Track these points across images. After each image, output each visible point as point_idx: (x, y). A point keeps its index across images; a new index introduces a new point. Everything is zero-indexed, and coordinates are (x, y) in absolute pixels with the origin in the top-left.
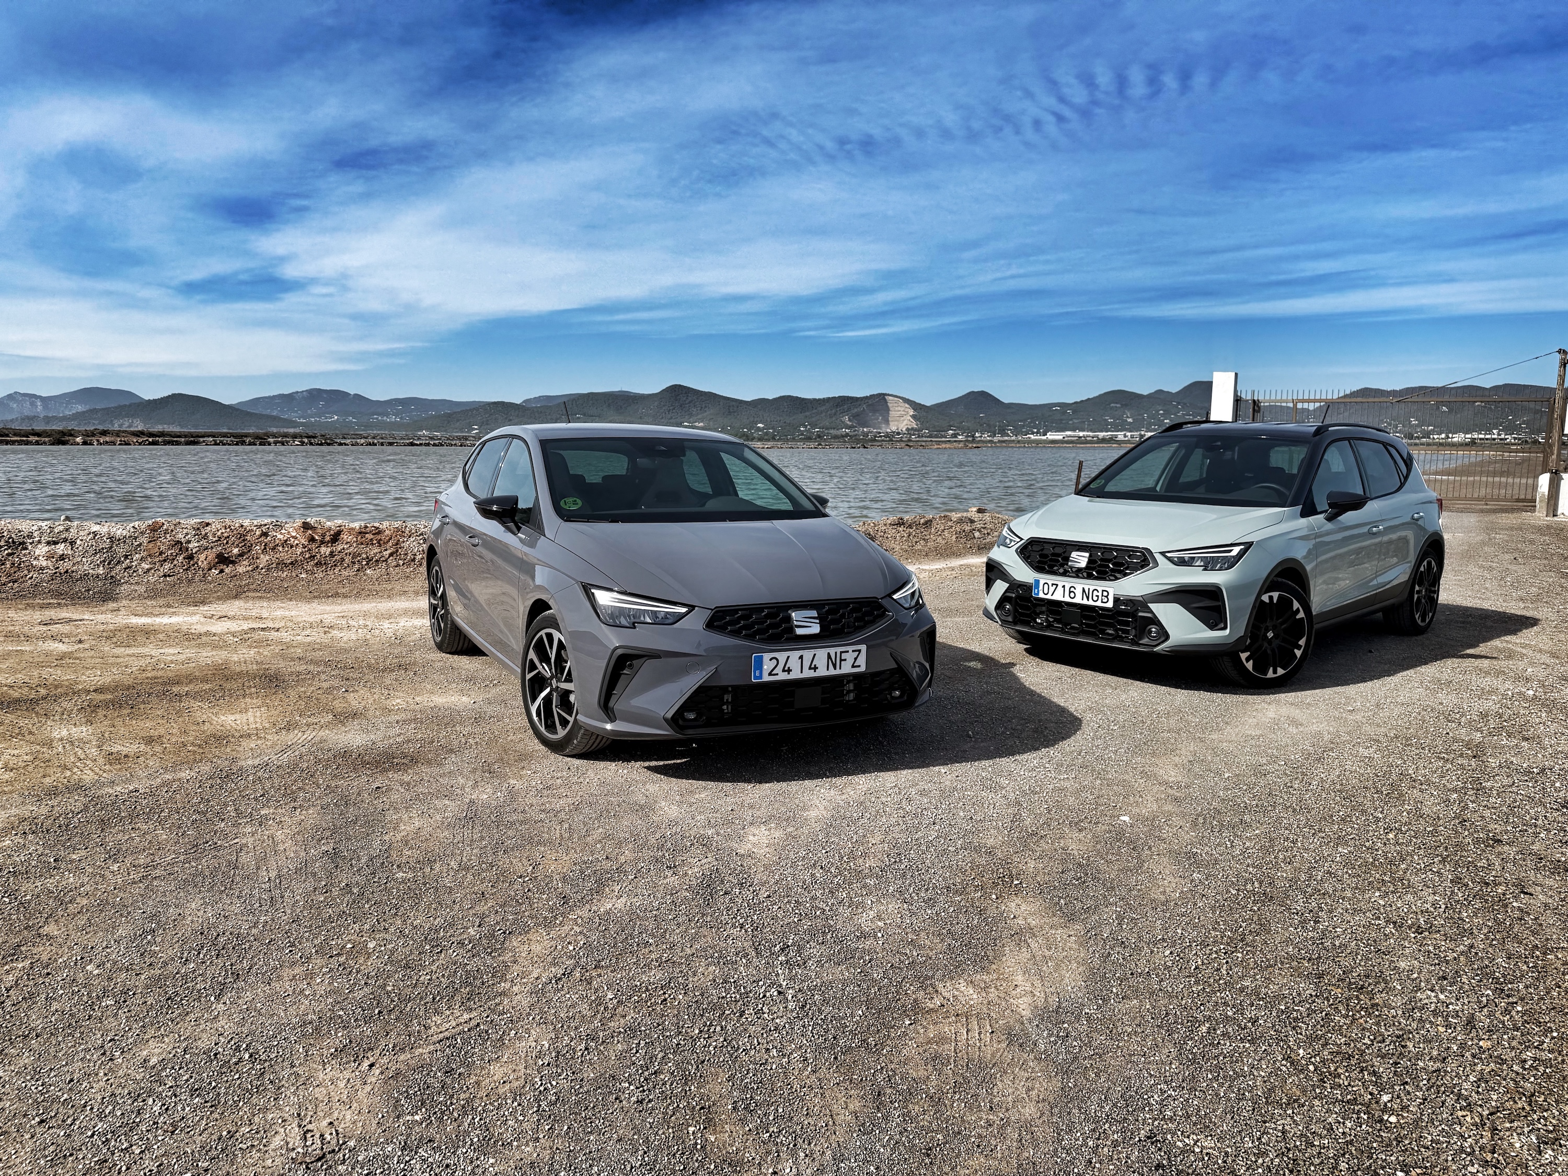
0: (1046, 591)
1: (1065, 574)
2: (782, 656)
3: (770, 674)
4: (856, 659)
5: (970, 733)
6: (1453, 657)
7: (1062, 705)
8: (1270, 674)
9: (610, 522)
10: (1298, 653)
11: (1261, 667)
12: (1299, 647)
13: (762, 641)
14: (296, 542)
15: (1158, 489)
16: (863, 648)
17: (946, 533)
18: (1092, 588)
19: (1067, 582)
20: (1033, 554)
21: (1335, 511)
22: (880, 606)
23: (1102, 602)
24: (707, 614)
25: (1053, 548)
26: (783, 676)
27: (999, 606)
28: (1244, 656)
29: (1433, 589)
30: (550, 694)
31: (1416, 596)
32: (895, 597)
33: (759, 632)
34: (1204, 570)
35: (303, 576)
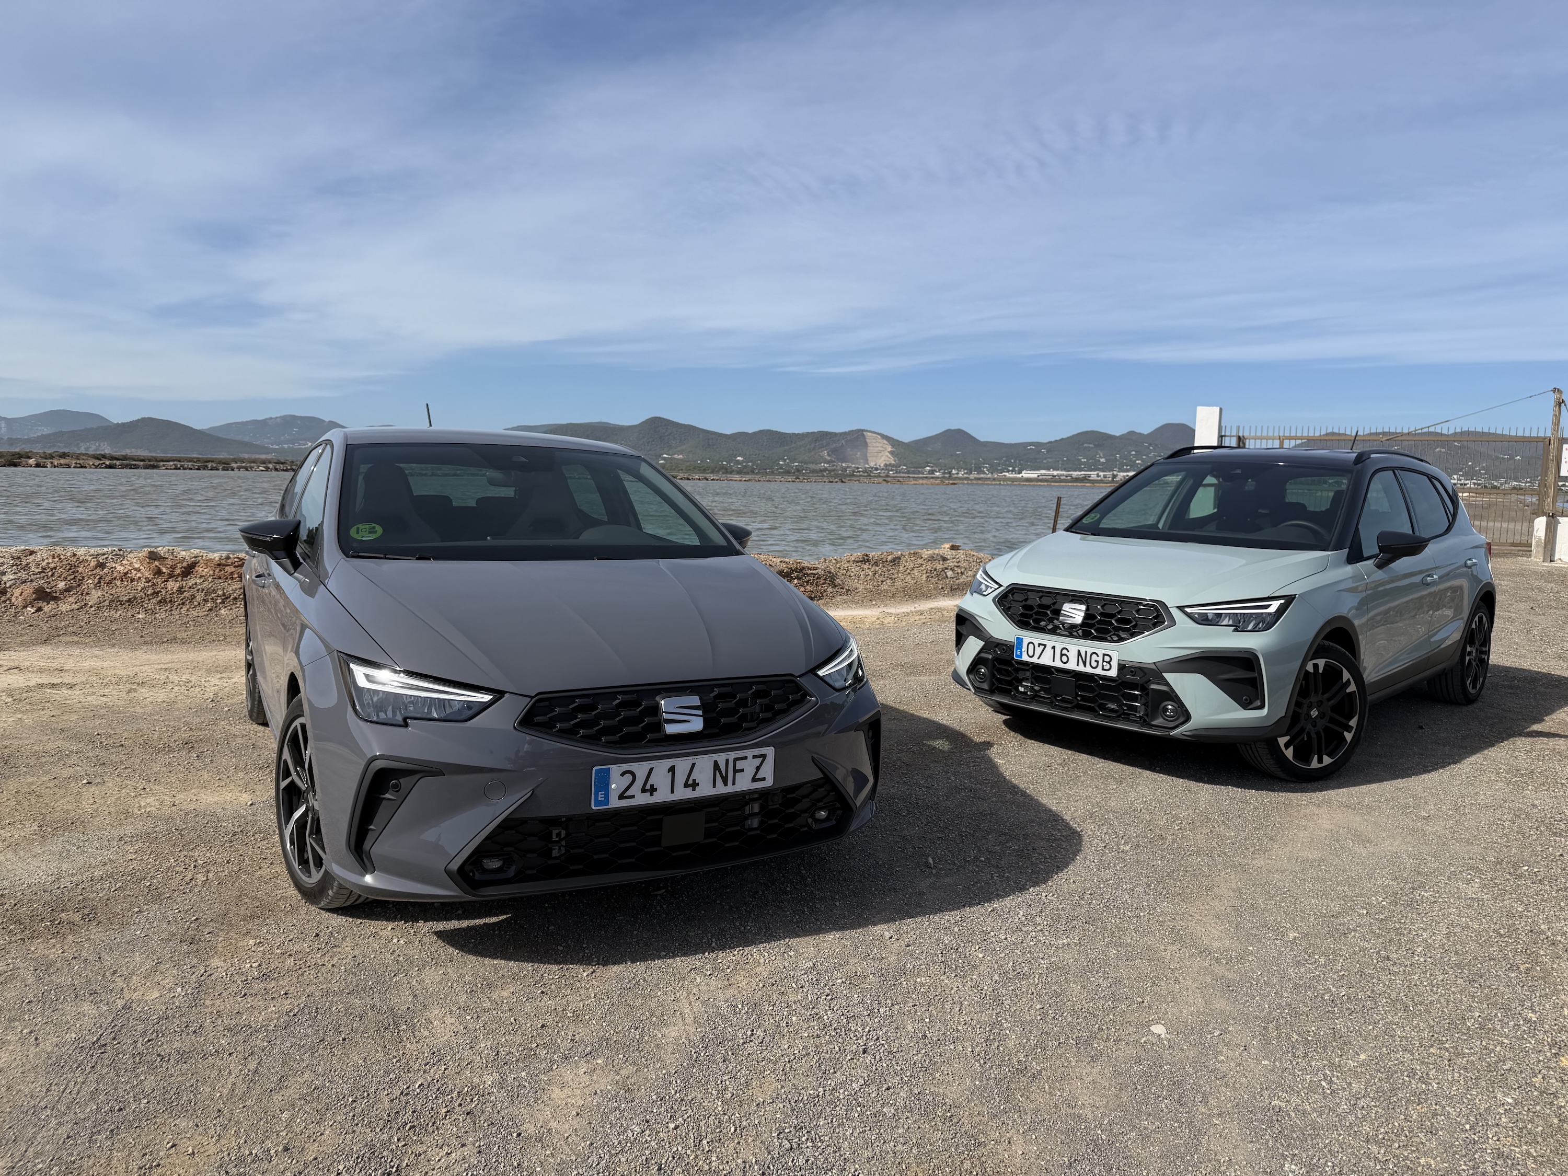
0: (1031, 653)
1: (1054, 631)
2: (641, 769)
3: (622, 797)
4: (758, 769)
5: (930, 860)
6: (1520, 735)
7: (1054, 808)
8: (1315, 764)
9: (418, 559)
10: (1348, 736)
11: (1303, 754)
12: (1349, 729)
13: (611, 744)
14: (139, 575)
15: (1160, 526)
16: (770, 751)
17: (916, 571)
18: (1089, 652)
19: (1058, 642)
20: (1014, 604)
21: (1388, 556)
22: (798, 688)
23: (1103, 669)
24: (522, 705)
25: (1040, 598)
26: (642, 799)
27: (972, 669)
28: (1282, 741)
29: (1484, 649)
30: (305, 814)
31: (1467, 658)
32: (821, 673)
33: (606, 731)
34: (1236, 630)
35: (140, 616)
